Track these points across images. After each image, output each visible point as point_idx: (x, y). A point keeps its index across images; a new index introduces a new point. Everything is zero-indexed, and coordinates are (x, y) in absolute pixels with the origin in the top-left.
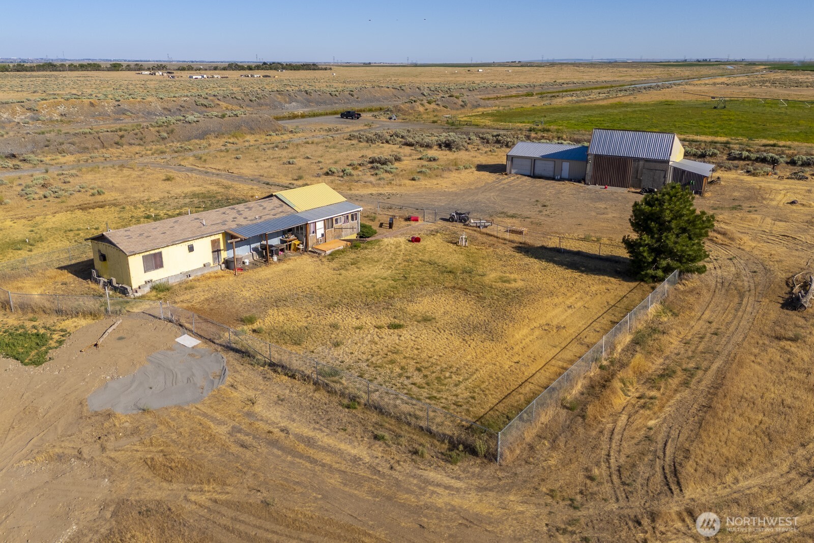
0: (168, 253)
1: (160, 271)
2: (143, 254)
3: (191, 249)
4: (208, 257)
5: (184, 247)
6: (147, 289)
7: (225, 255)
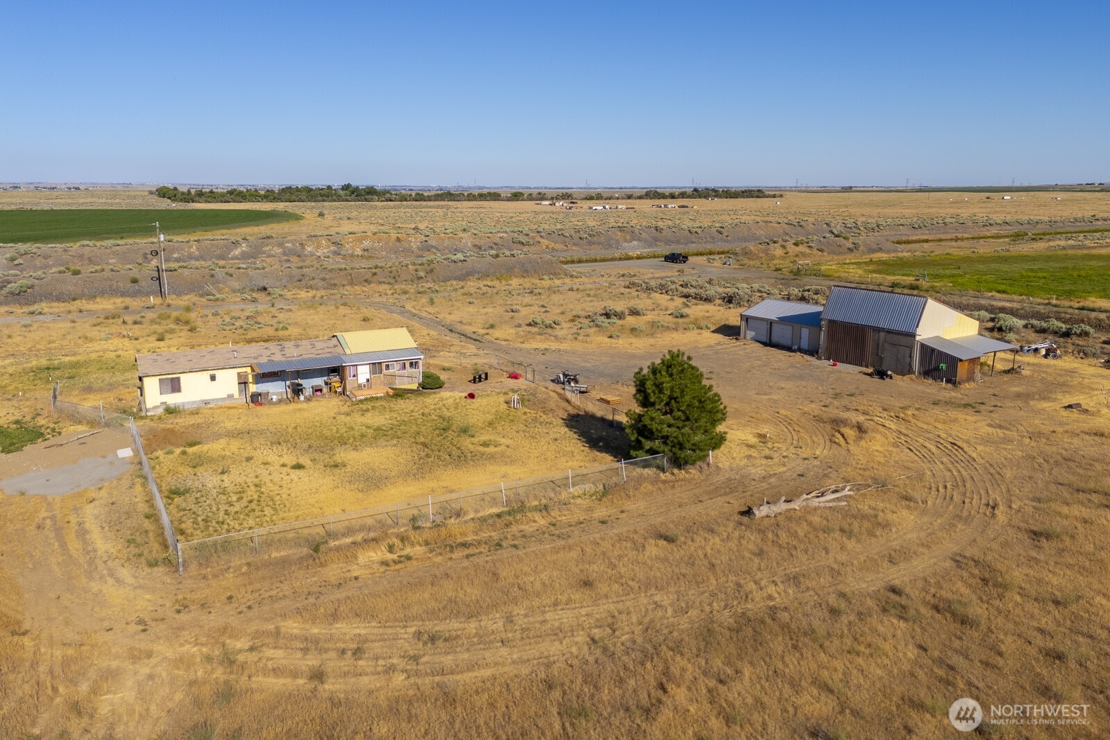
0: (185, 379)
1: (176, 395)
2: (160, 377)
3: (213, 378)
4: (234, 389)
5: (206, 375)
6: (160, 411)
7: (253, 388)
